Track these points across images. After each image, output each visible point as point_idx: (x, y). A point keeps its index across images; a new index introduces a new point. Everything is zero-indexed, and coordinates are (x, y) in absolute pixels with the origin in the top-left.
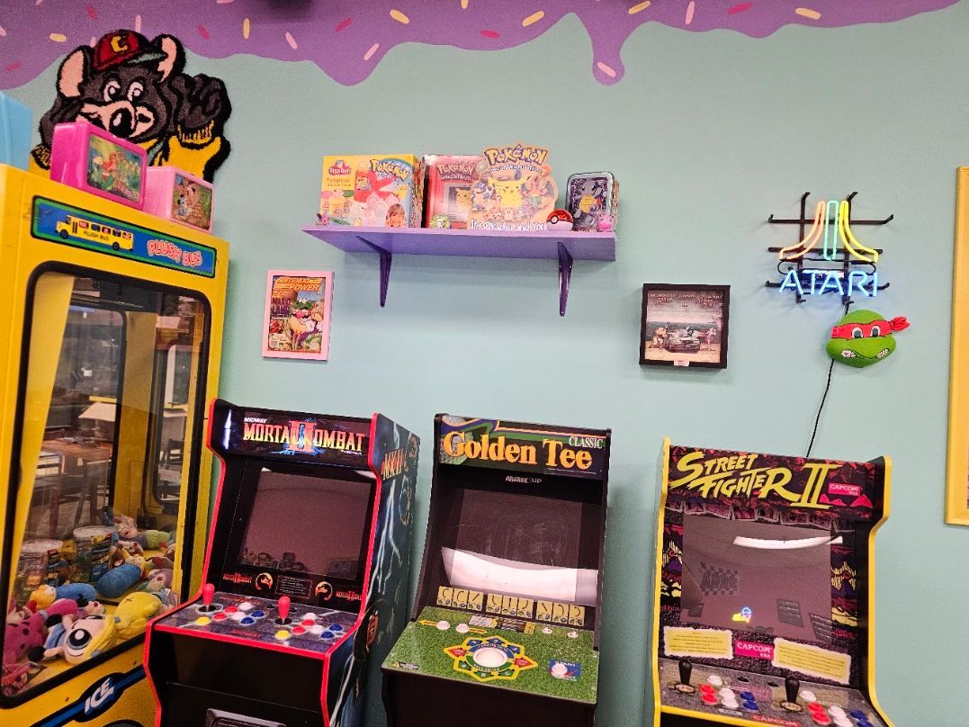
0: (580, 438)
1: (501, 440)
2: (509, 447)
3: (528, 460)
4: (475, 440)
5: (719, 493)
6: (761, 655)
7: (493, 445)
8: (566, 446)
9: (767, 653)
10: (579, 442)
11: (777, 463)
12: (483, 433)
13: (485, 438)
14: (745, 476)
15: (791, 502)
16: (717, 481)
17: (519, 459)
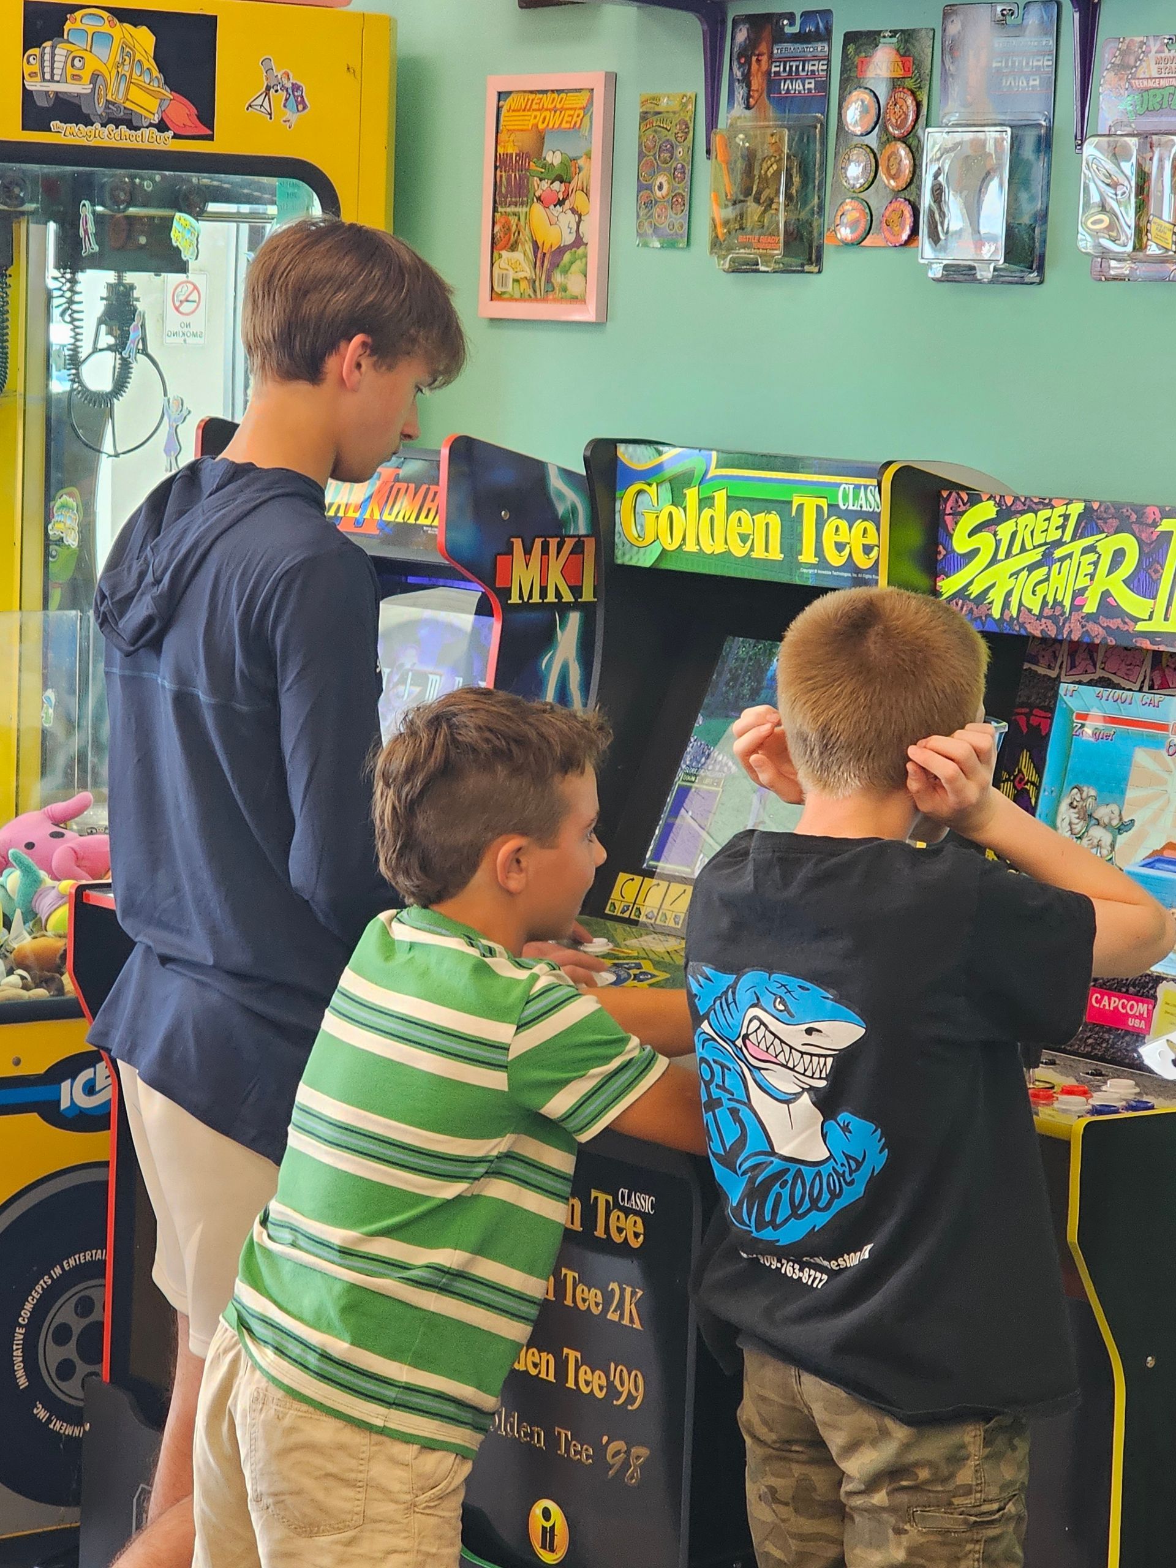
0: (857, 487)
1: (720, 498)
2: (735, 515)
3: (767, 550)
4: (673, 503)
5: (1021, 604)
6: (1131, 1022)
7: (707, 513)
8: (833, 508)
9: (1140, 1017)
10: (856, 497)
11: (1115, 523)
12: (689, 485)
13: (692, 495)
14: (1062, 560)
15: (1136, 620)
16: (1017, 574)
17: (752, 549)
